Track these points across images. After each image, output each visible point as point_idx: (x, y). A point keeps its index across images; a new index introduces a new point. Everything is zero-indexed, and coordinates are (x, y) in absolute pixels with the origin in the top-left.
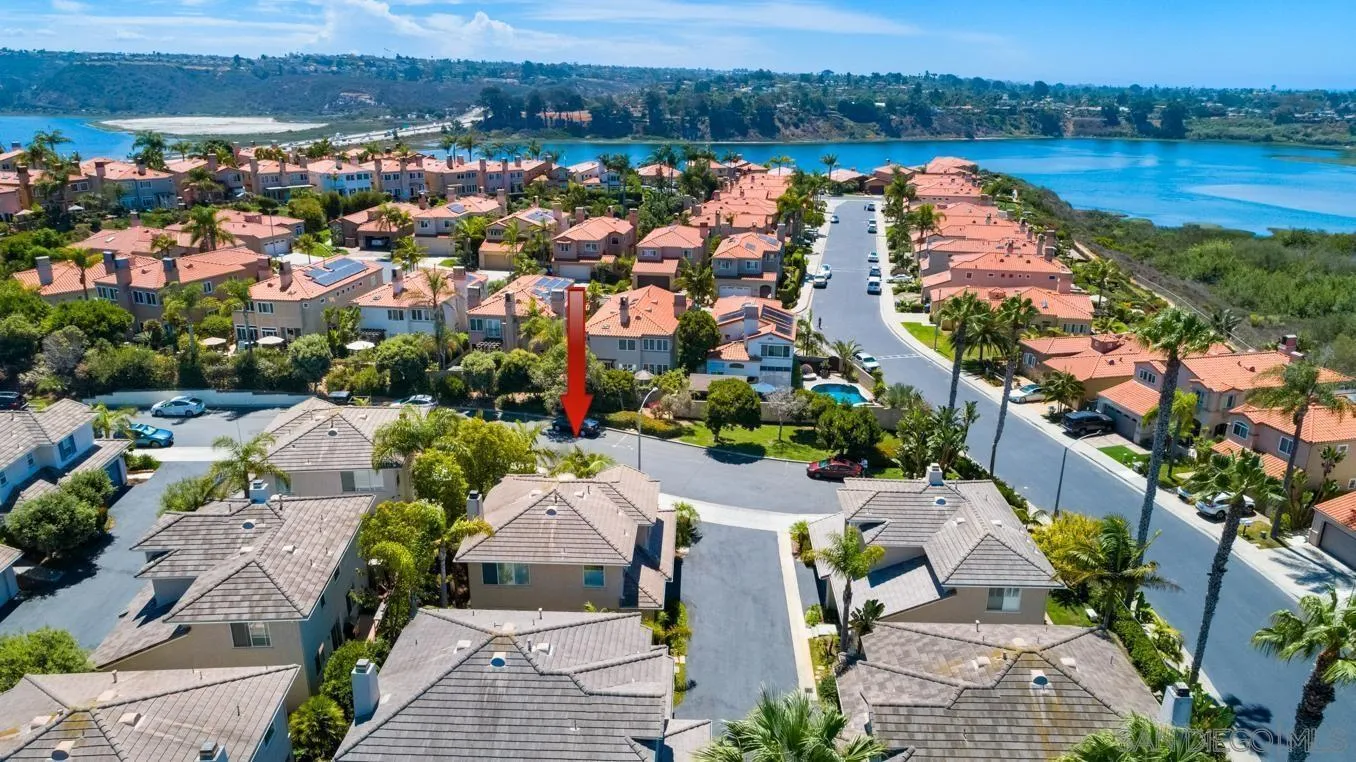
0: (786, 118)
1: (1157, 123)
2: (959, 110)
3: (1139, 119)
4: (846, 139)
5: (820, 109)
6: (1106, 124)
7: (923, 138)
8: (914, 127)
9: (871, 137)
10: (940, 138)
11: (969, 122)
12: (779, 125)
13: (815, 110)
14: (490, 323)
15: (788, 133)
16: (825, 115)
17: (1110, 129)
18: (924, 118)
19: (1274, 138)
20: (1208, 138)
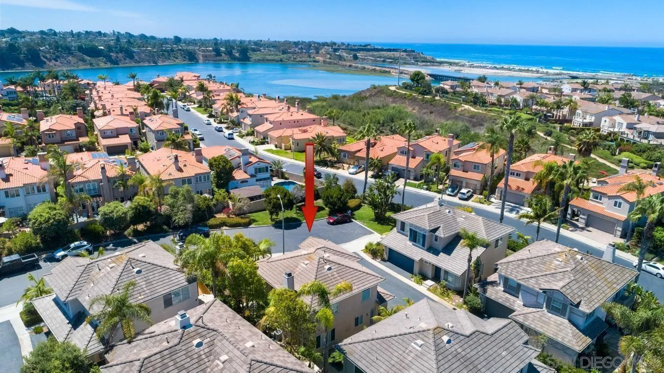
0: (48, 56)
1: (237, 55)
2: (146, 50)
3: (229, 53)
4: (88, 67)
5: (68, 50)
6: (216, 56)
7: (132, 65)
8: (125, 59)
9: (102, 65)
10: (140, 64)
11: (153, 56)
12: (45, 60)
13: (65, 51)
14: (89, 186)
15: (52, 64)
16: (72, 53)
17: (218, 58)
18: (130, 55)
19: (284, 60)
20: (259, 61)
